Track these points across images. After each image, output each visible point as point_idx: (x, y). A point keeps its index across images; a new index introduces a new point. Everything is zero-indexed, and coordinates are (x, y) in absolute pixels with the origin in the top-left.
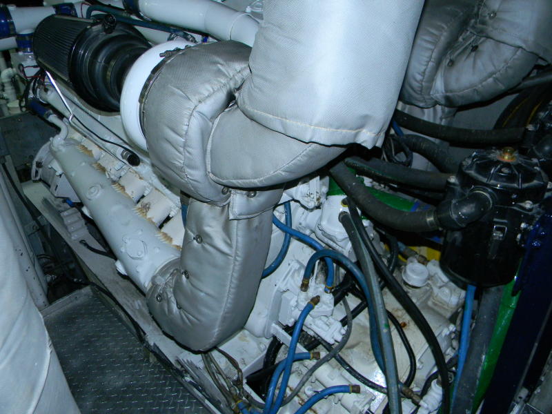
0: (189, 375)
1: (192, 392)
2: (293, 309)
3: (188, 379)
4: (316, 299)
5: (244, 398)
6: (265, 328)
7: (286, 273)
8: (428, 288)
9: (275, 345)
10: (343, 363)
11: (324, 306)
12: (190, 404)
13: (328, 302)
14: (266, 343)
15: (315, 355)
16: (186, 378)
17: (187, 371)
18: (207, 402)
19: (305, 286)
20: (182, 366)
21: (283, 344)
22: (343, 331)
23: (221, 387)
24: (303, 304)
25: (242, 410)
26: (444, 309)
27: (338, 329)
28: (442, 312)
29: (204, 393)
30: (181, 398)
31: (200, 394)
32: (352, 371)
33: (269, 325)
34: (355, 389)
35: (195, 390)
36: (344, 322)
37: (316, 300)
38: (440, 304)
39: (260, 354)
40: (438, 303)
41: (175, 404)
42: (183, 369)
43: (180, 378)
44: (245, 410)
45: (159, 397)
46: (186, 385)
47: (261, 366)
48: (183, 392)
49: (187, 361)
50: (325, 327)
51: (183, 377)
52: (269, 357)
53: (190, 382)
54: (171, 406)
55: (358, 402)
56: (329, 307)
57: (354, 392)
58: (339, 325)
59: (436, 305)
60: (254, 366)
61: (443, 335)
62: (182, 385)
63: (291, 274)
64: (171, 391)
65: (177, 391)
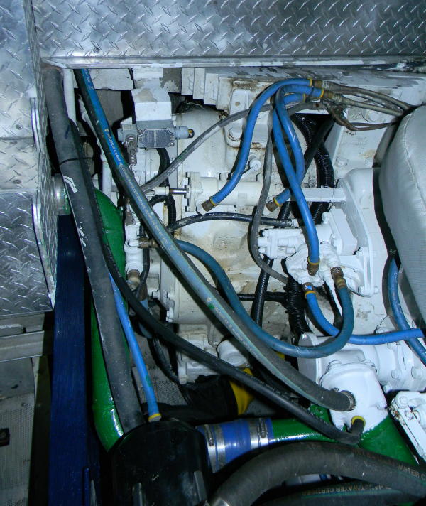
0: (402, 70)
1: (386, 58)
2: (334, 237)
3: (401, 66)
4: (313, 270)
5: (319, 101)
6: (352, 189)
7: (372, 276)
8: (215, 343)
9: (326, 178)
10: (241, 218)
11: (300, 266)
12: (377, 45)
13: (299, 274)
14: (340, 172)
15: (273, 206)
16: (403, 65)
17: (408, 72)
18: (360, 62)
19: (337, 274)
20: (418, 72)
21: (319, 187)
22: (262, 251)
23: (354, 91)
24: (324, 251)
25: (313, 89)
26: (189, 331)
27: (269, 249)
28: (189, 327)
29: (370, 67)
30: (392, 42)
31: (373, 63)
32: (227, 216)
33: (348, 196)
34: (208, 205)
35: (383, 62)
36: (268, 261)
37: (312, 268)
38: (195, 332)
39: (338, 153)
40: (198, 332)
41: (395, 31)
42: (415, 70)
43: (410, 59)
44: (309, 91)
45: (419, 22)
46: (398, 58)
47: (327, 145)
48: (395, 49)
49: (417, 83)
50: (284, 242)
51: (408, 64)
52: (326, 161)
53: (395, 65)
54: (397, 26)
55: (199, 194)
56: (293, 270)
57: (209, 201)
58: (271, 255)
59: (199, 329)
60: (335, 138)
61: (171, 309)
62: (403, 55)
63: (365, 275)
64: (410, 39)
65: (402, 45)
